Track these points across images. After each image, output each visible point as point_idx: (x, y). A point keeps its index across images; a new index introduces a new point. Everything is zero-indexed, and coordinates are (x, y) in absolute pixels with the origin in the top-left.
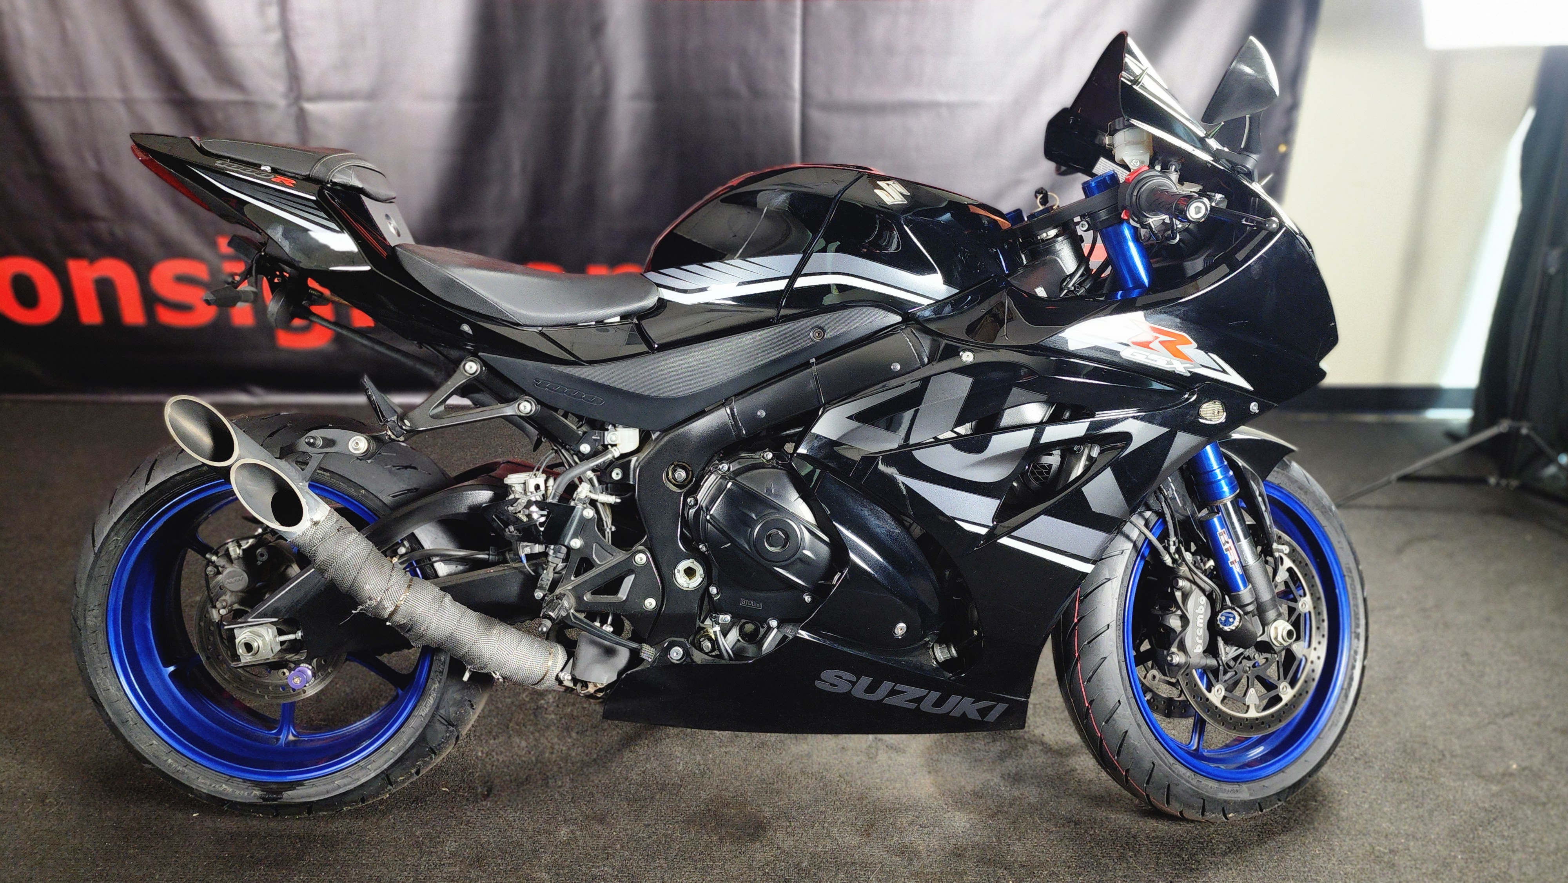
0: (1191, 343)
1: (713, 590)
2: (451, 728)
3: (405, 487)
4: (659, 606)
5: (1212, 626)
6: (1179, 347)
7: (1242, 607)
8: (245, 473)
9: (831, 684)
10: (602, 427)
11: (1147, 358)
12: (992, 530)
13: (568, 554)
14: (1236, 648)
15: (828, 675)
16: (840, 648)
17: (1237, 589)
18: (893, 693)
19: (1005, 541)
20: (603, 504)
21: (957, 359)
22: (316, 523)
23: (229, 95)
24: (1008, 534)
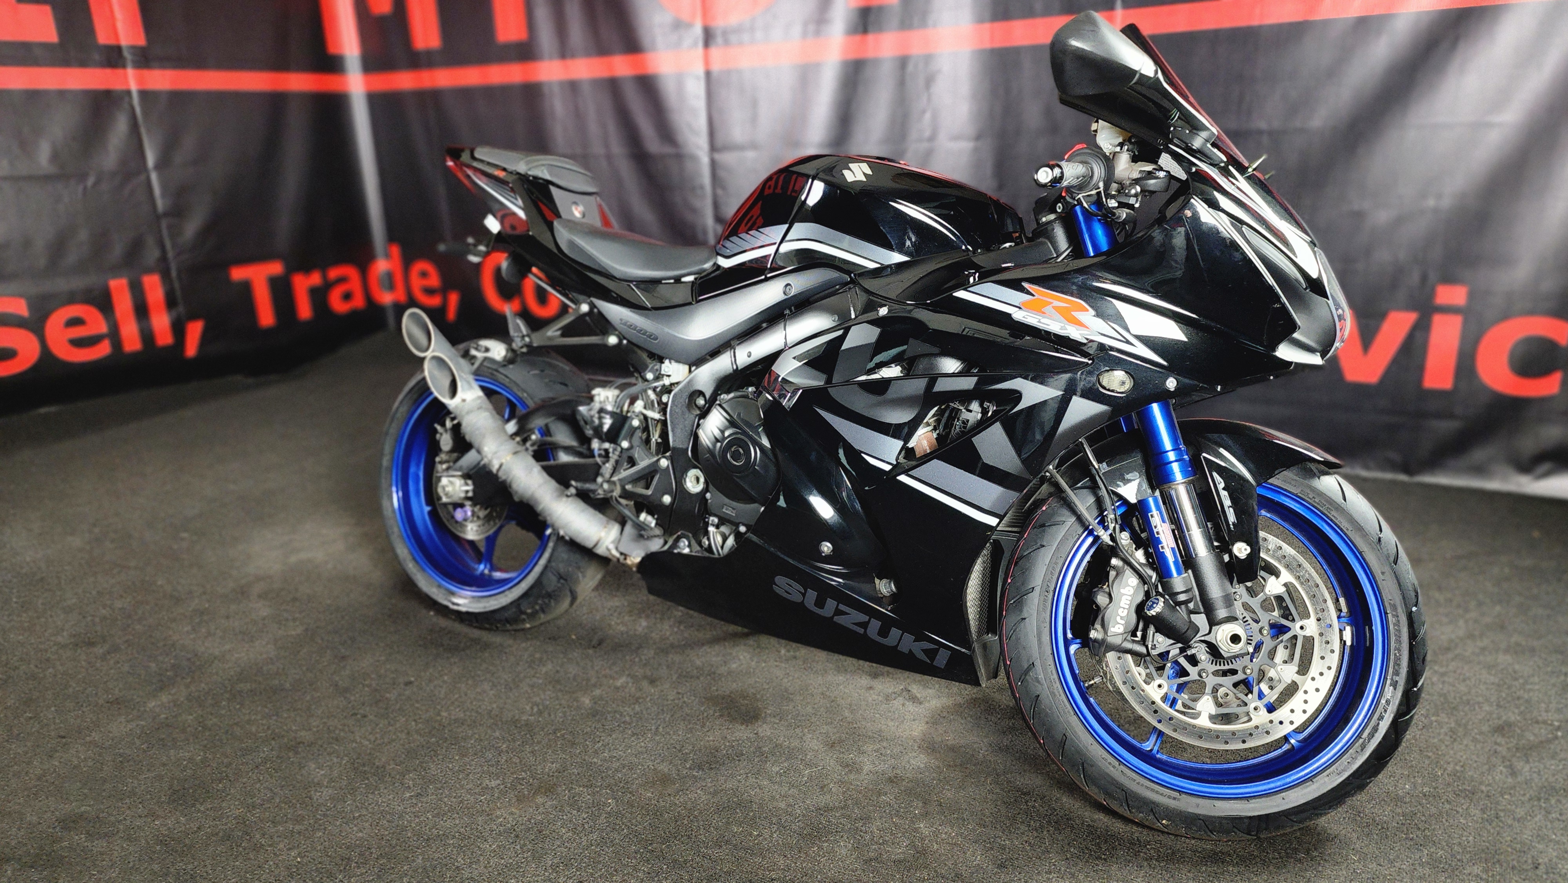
0: (1088, 310)
1: (708, 495)
2: (562, 581)
3: (551, 395)
4: (672, 503)
5: (1140, 610)
6: (1075, 314)
7: (1173, 595)
8: (434, 362)
9: (786, 592)
10: (661, 360)
11: (1039, 322)
12: (895, 467)
13: (621, 452)
14: (1173, 642)
15: (780, 580)
16: (782, 556)
17: (1170, 575)
18: (838, 612)
19: (903, 478)
20: (652, 419)
21: (875, 313)
22: (464, 401)
23: (668, 150)
24: (906, 472)
